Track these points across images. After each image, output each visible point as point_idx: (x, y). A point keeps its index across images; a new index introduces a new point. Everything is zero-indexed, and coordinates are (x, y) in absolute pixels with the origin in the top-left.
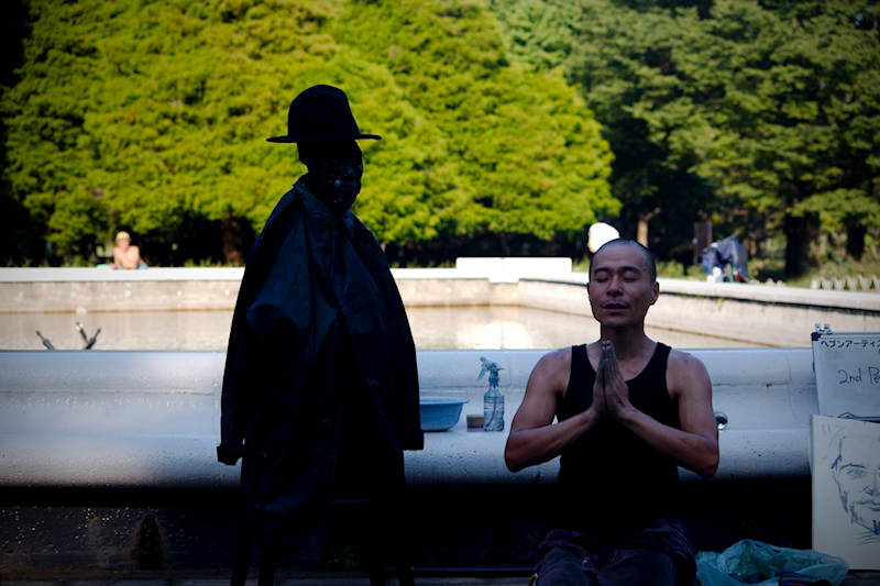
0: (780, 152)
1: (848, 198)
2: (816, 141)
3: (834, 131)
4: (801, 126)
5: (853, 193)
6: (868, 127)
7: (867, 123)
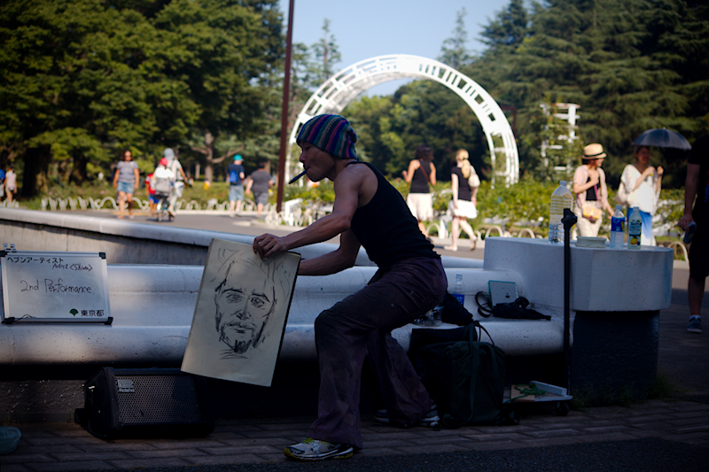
0: (21, 95)
1: (74, 135)
2: (50, 88)
3: (65, 80)
4: (38, 75)
5: (77, 131)
6: (93, 78)
7: (92, 75)
